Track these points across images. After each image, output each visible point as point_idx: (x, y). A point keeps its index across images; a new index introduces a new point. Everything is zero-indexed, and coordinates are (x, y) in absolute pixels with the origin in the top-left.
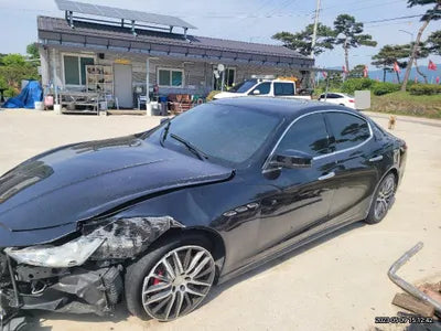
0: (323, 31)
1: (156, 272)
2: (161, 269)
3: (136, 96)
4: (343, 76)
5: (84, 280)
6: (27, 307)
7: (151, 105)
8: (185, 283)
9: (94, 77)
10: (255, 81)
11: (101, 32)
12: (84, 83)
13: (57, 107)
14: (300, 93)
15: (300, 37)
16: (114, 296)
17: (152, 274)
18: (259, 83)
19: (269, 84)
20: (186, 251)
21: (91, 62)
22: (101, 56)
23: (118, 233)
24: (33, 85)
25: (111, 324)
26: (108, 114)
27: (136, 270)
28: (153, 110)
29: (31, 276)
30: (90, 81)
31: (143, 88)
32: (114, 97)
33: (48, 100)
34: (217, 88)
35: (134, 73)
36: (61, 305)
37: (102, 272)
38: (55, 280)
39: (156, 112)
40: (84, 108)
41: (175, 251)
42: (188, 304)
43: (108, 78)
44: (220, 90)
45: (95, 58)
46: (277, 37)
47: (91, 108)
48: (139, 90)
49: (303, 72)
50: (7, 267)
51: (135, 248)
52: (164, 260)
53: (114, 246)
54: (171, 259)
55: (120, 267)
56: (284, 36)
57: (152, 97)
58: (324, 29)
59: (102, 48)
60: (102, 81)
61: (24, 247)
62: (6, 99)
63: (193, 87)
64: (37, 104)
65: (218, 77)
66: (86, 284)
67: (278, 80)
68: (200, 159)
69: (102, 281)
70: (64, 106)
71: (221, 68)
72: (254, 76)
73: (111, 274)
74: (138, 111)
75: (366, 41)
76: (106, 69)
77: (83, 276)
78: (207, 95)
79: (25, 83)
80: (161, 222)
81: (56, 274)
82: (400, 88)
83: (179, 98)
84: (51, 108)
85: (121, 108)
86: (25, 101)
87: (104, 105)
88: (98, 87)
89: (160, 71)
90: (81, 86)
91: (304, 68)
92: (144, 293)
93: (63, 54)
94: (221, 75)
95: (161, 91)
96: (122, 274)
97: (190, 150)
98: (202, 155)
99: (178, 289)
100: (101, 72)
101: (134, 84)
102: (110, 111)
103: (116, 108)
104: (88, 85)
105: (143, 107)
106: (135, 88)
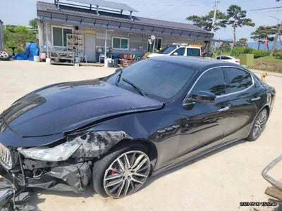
0: (219, 15)
1: (113, 167)
2: (116, 165)
3: (98, 54)
4: (232, 45)
5: (67, 170)
6: (30, 185)
7: (108, 60)
8: (131, 174)
9: (71, 41)
10: (175, 47)
11: (77, 12)
12: (65, 45)
13: (48, 60)
14: (204, 55)
15: (204, 19)
16: (85, 181)
17: (110, 168)
18: (178, 48)
19: (184, 48)
20: (132, 154)
21: (69, 31)
22: (77, 28)
23: (90, 141)
24: (33, 46)
25: (82, 199)
26: (80, 65)
27: (100, 165)
28: (109, 64)
29: (33, 166)
30: (69, 44)
31: (103, 49)
32: (84, 55)
33: (43, 56)
34: (150, 50)
35: (97, 40)
36: (52, 185)
37: (79, 165)
38: (49, 169)
39: (111, 65)
40: (64, 61)
41: (125, 154)
42: (132, 188)
43: (80, 42)
44: (152, 52)
45: (73, 29)
46: (190, 18)
47: (70, 61)
48: (100, 50)
49: (206, 42)
50: (18, 160)
51: (100, 150)
52: (118, 159)
53: (87, 149)
54: (122, 159)
55: (90, 162)
56: (194, 18)
57: (109, 55)
58: (221, 14)
59: (77, 23)
60: (77, 44)
61: (29, 148)
62: (16, 54)
63: (135, 50)
64: (36, 58)
65: (151, 43)
66: (68, 172)
67: (190, 47)
68: (142, 95)
69: (79, 171)
70: (52, 59)
71: (153, 38)
72: (174, 44)
73: (85, 167)
74: (99, 64)
75: (248, 22)
76: (80, 36)
77: (66, 167)
78: (143, 55)
79: (28, 44)
80: (118, 135)
81: (49, 165)
82: (268, 54)
83: (125, 56)
84: (44, 60)
85: (88, 62)
86: (28, 55)
87: (78, 59)
88: (74, 48)
89: (114, 39)
90: (63, 47)
91: (207, 39)
92: (105, 180)
93: (52, 26)
94: (153, 42)
95: (113, 52)
96: (91, 167)
97: (136, 89)
98: (143, 93)
99: (126, 178)
100: (76, 38)
101: (97, 46)
102: (82, 64)
103: (85, 62)
104: (67, 47)
105: (103, 62)
106: (98, 49)
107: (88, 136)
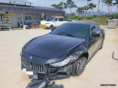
1: (79, 64)
3: (19, 24)
5: (65, 68)
7: (25, 26)
8: (82, 66)
9: (6, 19)
12: (2, 21)
14: (65, 20)
18: (55, 18)
19: (57, 18)
21: (4, 15)
22: (7, 13)
23: (74, 56)
26: (12, 30)
28: (26, 27)
30: (4, 20)
35: (17, 17)
39: (26, 28)
40: (4, 28)
41: (82, 59)
43: (9, 19)
44: (43, 20)
45: (5, 13)
47: (7, 28)
48: (20, 22)
51: (76, 59)
52: (80, 61)
53: (72, 59)
56: (54, 5)
58: (64, 3)
59: (7, 11)
60: (8, 20)
63: (35, 20)
67: (59, 17)
71: (43, 15)
72: (53, 17)
74: (21, 28)
75: (75, 6)
76: (9, 16)
80: (81, 52)
81: (59, 68)
83: (33, 24)
85: (15, 28)
87: (10, 27)
88: (7, 22)
89: (25, 16)
91: (63, 14)
92: (77, 70)
94: (43, 17)
95: (26, 22)
98: (75, 37)
100: (7, 17)
101: (18, 21)
102: (13, 29)
103: (14, 28)
104: (4, 22)
105: (22, 27)
106: (18, 22)
107: (74, 54)
